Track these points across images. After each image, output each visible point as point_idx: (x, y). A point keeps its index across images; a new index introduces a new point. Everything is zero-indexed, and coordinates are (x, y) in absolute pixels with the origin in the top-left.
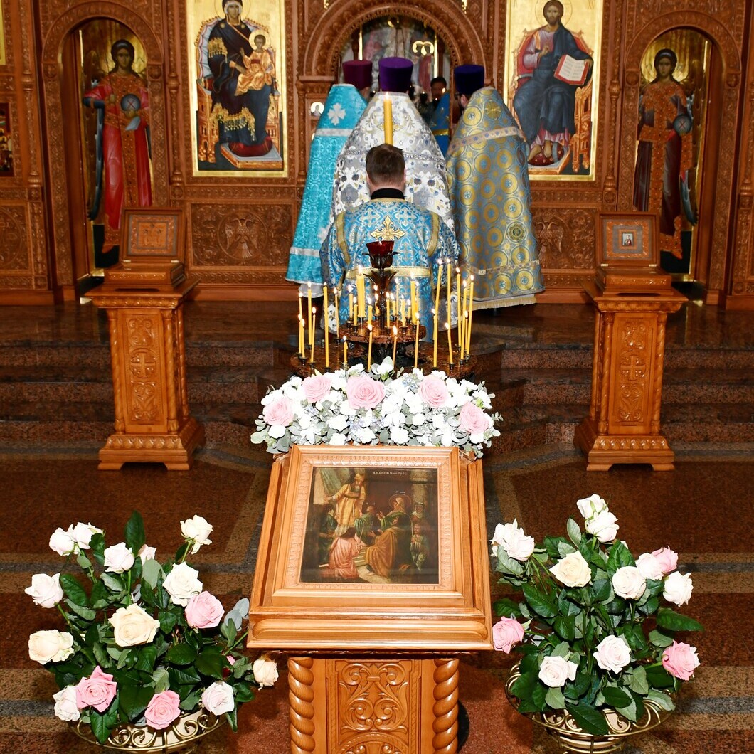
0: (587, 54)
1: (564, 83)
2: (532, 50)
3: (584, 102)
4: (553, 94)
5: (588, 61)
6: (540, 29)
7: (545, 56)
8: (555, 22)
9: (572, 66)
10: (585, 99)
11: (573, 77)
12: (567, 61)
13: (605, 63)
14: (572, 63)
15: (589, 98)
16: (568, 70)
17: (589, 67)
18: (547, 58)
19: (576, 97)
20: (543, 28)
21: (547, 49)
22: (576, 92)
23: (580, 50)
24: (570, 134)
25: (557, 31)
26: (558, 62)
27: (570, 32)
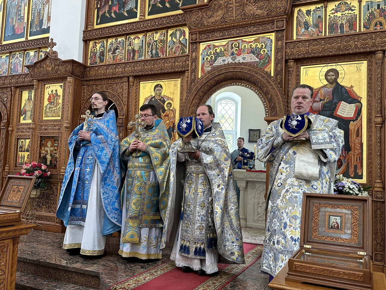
0: (357, 100)
1: (340, 119)
2: (318, 100)
5: (357, 104)
6: (322, 87)
7: (327, 103)
9: (346, 108)
10: (357, 128)
11: (347, 115)
12: (343, 105)
13: (370, 104)
14: (346, 106)
15: (360, 128)
16: (344, 111)
17: (359, 108)
18: (328, 104)
19: (350, 127)
20: (325, 86)
21: (328, 98)
22: (350, 124)
23: (352, 98)
24: (346, 152)
25: (335, 87)
26: (336, 106)
27: (344, 87)
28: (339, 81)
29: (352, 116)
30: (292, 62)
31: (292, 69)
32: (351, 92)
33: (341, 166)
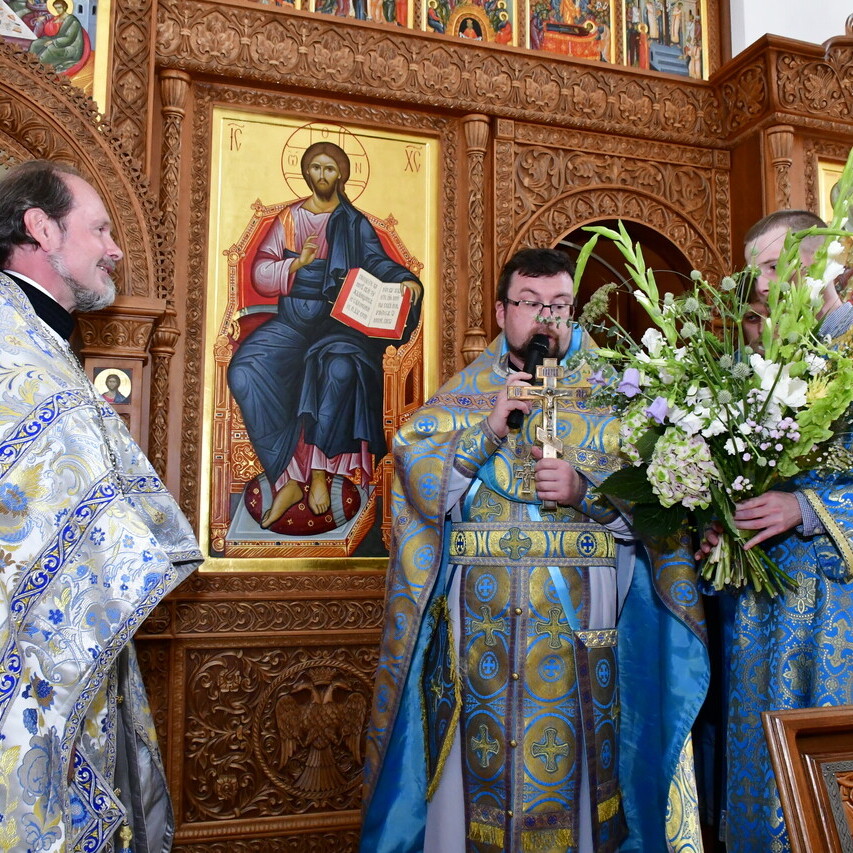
0: (408, 270)
1: (354, 333)
2: (277, 252)
3: (404, 380)
4: (329, 356)
5: (410, 285)
6: (294, 205)
7: (308, 267)
8: (332, 191)
9: (373, 294)
10: (406, 373)
11: (376, 320)
12: (361, 282)
13: (450, 290)
14: (372, 288)
15: (417, 371)
16: (365, 303)
17: (413, 299)
18: (312, 273)
19: (384, 366)
20: (301, 203)
21: (312, 251)
22: (384, 356)
23: (391, 260)
24: (373, 456)
25: (336, 214)
26: (339, 284)
27: (366, 218)
28: (350, 191)
29: (392, 326)
30: (182, 79)
31: (181, 110)
32: (389, 239)
33: (357, 510)
